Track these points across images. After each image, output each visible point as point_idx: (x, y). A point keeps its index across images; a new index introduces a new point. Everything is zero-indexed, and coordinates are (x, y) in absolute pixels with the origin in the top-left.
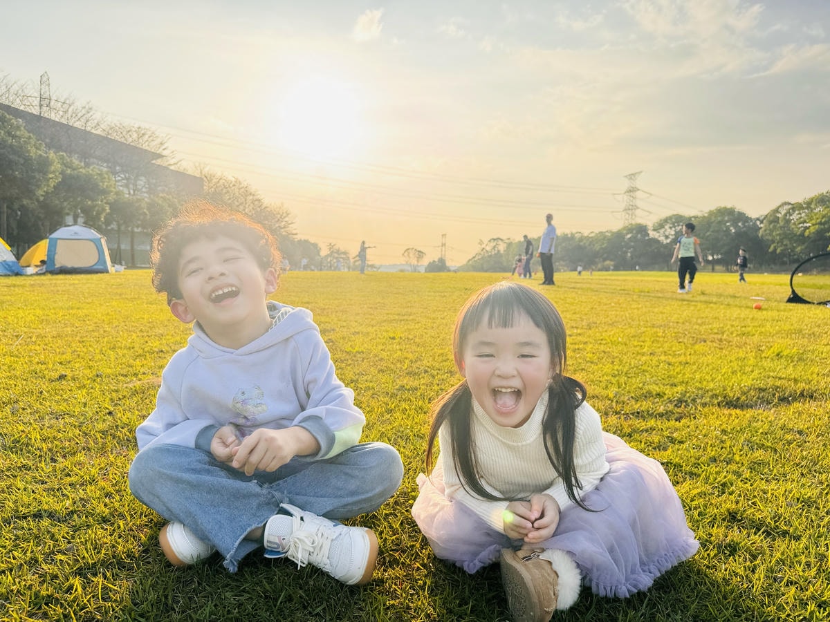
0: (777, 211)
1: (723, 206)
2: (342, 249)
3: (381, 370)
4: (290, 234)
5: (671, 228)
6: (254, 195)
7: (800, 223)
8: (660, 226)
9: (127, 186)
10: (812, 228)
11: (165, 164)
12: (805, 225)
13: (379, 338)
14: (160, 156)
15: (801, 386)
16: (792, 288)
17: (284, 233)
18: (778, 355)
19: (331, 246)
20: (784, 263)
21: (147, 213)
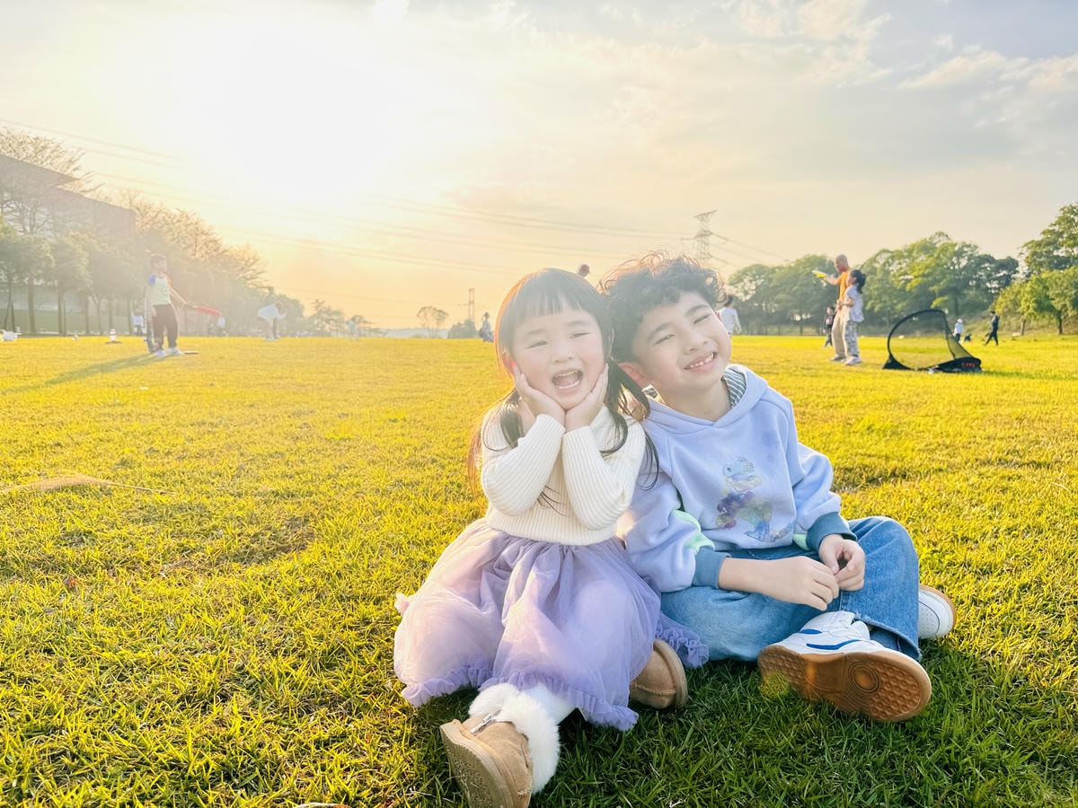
0: (874, 260)
1: (812, 254)
2: (334, 308)
3: (373, 461)
4: (258, 287)
5: (751, 281)
6: (207, 234)
7: (901, 275)
8: (738, 279)
9: (21, 220)
10: (913, 281)
11: (77, 191)
12: (907, 277)
13: (375, 421)
14: (70, 179)
15: (893, 463)
16: (889, 351)
17: (251, 286)
18: (868, 429)
19: (318, 304)
20: (882, 324)
21: (52, 258)
